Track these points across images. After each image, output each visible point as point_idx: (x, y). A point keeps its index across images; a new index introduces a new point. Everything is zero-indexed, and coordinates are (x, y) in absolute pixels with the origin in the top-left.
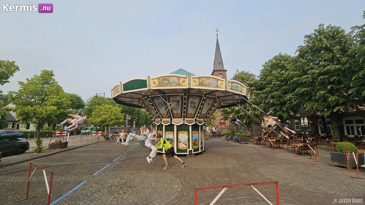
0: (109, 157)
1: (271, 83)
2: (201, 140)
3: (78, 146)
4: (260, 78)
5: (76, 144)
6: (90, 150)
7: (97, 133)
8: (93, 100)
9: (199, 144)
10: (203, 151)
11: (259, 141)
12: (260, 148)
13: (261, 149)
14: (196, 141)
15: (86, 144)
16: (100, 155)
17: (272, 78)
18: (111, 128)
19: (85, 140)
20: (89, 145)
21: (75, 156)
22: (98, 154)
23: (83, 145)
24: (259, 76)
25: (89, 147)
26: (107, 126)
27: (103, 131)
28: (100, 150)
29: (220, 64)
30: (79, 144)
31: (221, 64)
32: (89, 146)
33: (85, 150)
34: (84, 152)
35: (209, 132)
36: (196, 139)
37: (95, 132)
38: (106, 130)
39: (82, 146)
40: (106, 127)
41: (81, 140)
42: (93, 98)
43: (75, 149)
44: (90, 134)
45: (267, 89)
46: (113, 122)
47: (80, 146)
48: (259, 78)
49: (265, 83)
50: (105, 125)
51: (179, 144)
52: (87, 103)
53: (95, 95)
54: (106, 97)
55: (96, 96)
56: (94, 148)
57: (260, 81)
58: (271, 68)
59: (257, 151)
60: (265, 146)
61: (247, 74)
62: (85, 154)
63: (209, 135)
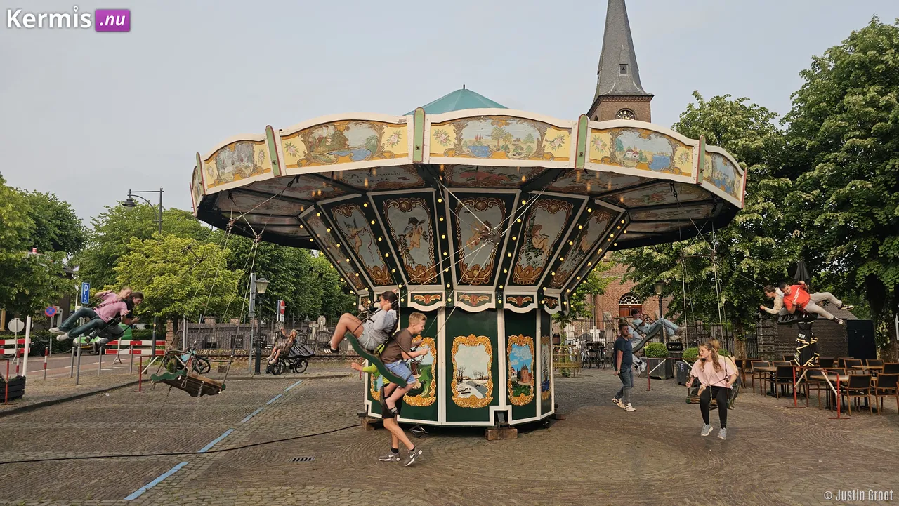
0: (183, 437)
1: (837, 146)
2: (544, 371)
3: (63, 396)
4: (793, 125)
5: (57, 388)
6: (108, 410)
7: (136, 349)
8: (115, 218)
9: (535, 387)
10: (553, 417)
11: (781, 381)
12: (786, 409)
13: (789, 411)
14: (524, 375)
15: (94, 386)
16: (151, 426)
17: (843, 124)
18: (191, 330)
19: (89, 374)
20: (106, 391)
21: (55, 430)
22: (142, 425)
23: (83, 393)
24: (789, 115)
25: (107, 399)
26: (176, 317)
27: (158, 338)
28: (149, 408)
29: (624, 70)
30: (69, 388)
31: (628, 69)
32: (107, 395)
33: (90, 408)
34: (90, 415)
35: (577, 344)
36: (525, 368)
37: (127, 343)
38: (169, 336)
39: (79, 394)
40: (169, 325)
41: (75, 372)
42: (118, 209)
43: (52, 407)
44: (108, 352)
45: (822, 169)
46: (195, 301)
47: (72, 394)
48: (787, 125)
49: (813, 145)
50: (168, 314)
51: (457, 388)
52: (93, 228)
53: (125, 199)
54: (167, 207)
55: (130, 203)
56: (126, 402)
57: (790, 136)
58: (839, 84)
59: (771, 421)
60: (805, 401)
61: (737, 109)
62: (94, 425)
63: (577, 357)
